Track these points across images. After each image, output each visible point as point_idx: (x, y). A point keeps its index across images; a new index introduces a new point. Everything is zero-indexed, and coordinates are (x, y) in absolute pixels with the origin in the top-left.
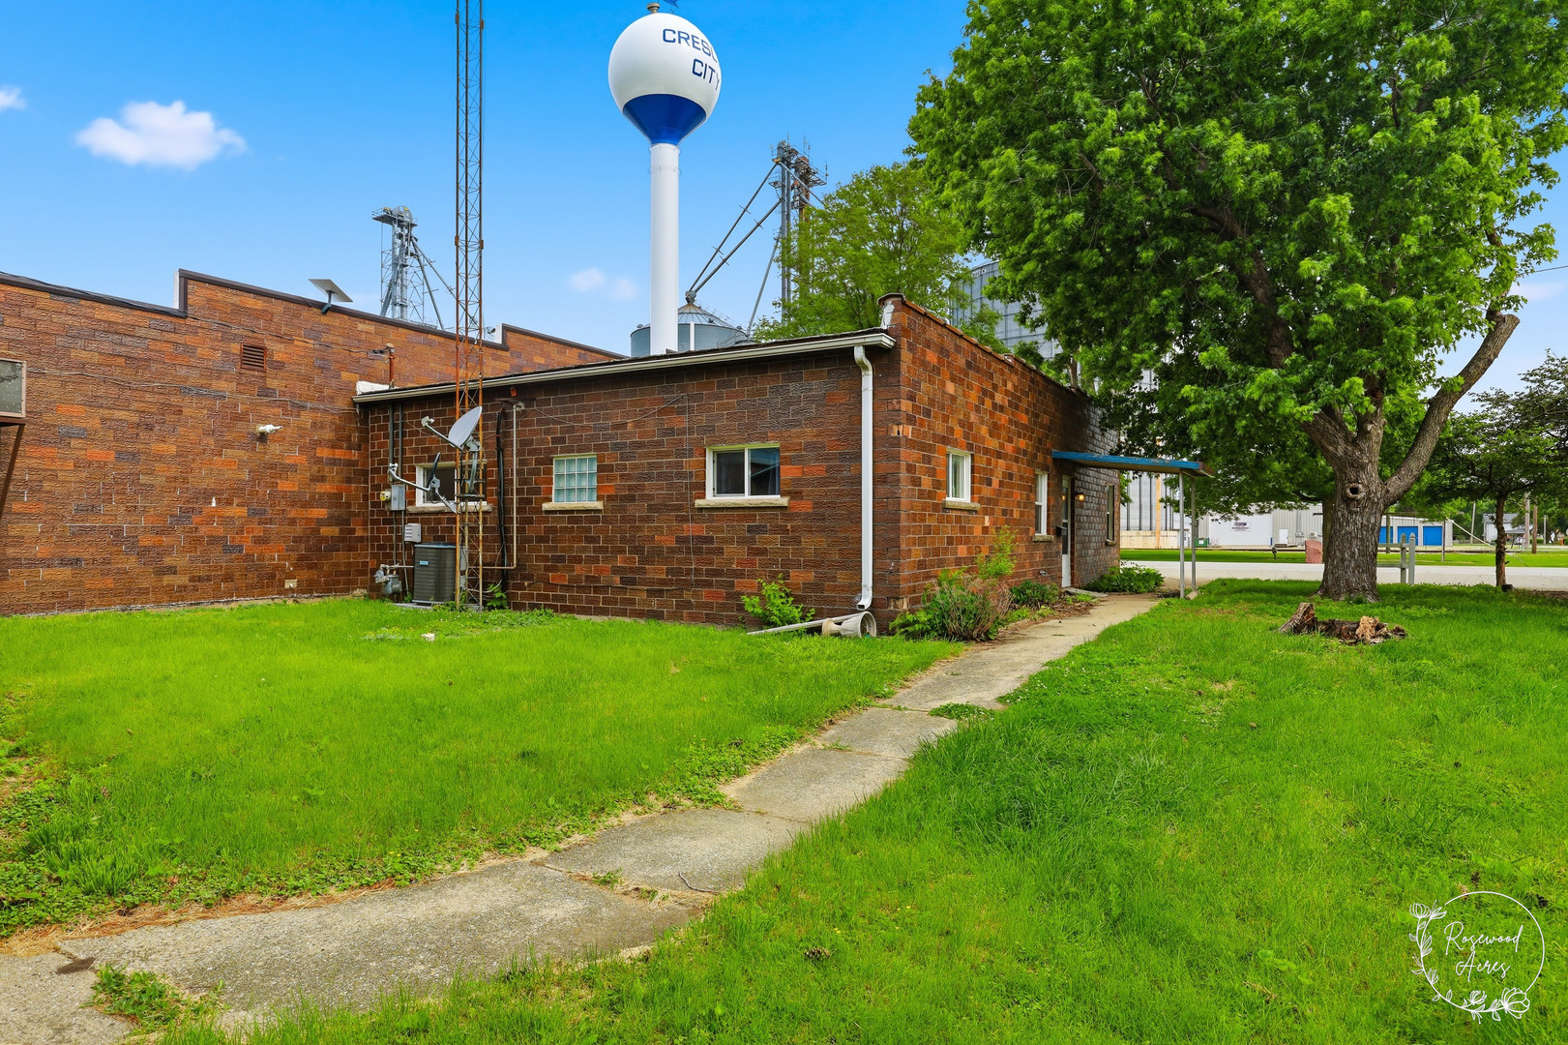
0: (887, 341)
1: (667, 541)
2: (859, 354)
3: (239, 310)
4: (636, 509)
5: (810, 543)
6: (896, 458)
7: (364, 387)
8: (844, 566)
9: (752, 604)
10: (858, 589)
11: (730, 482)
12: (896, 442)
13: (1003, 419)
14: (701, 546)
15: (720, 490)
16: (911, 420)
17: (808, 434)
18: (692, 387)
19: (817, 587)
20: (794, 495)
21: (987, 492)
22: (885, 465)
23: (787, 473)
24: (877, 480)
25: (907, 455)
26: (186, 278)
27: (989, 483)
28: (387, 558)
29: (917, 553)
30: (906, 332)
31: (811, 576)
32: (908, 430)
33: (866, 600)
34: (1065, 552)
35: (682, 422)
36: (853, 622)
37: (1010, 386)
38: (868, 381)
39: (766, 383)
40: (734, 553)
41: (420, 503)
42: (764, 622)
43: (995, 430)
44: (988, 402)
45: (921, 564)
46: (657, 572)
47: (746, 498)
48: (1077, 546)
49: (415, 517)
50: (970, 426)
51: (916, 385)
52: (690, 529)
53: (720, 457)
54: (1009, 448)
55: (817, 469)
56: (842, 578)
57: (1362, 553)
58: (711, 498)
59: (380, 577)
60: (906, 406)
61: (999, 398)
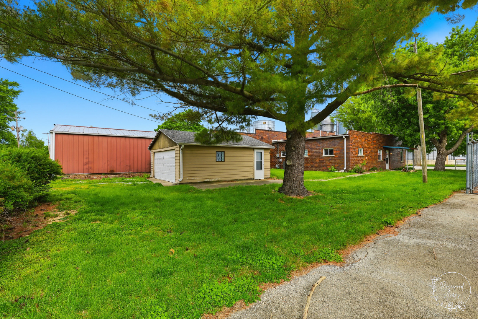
0: (348, 135)
1: (318, 161)
2: (344, 137)
3: (261, 132)
4: (313, 157)
5: (338, 161)
6: (349, 150)
7: (273, 141)
8: (342, 164)
9: (330, 169)
10: (344, 167)
11: (326, 153)
12: (349, 148)
13: (370, 142)
14: (323, 162)
15: (325, 154)
16: (351, 145)
17: (337, 147)
18: (321, 141)
19: (339, 167)
20: (335, 155)
21: (366, 154)
22: (348, 151)
23: (334, 152)
24: (347, 153)
25: (351, 150)
26: (256, 129)
27: (367, 152)
28: (277, 164)
29: (353, 162)
30: (350, 134)
31: (338, 165)
32: (351, 146)
33: (345, 168)
34: (387, 163)
35: (320, 145)
36: (343, 171)
37: (372, 137)
38: (345, 140)
39: (331, 141)
40: (327, 163)
41: (281, 156)
42: (331, 171)
43: (368, 144)
44: (367, 141)
45: (353, 164)
46: (316, 165)
47: (329, 155)
48: (390, 162)
49: (281, 158)
50: (363, 144)
51: (352, 140)
52: (321, 159)
53: (325, 150)
54: (372, 147)
55: (339, 152)
56: (342, 165)
57: (441, 163)
58: (324, 155)
59: (276, 166)
60: (351, 143)
61: (369, 139)
